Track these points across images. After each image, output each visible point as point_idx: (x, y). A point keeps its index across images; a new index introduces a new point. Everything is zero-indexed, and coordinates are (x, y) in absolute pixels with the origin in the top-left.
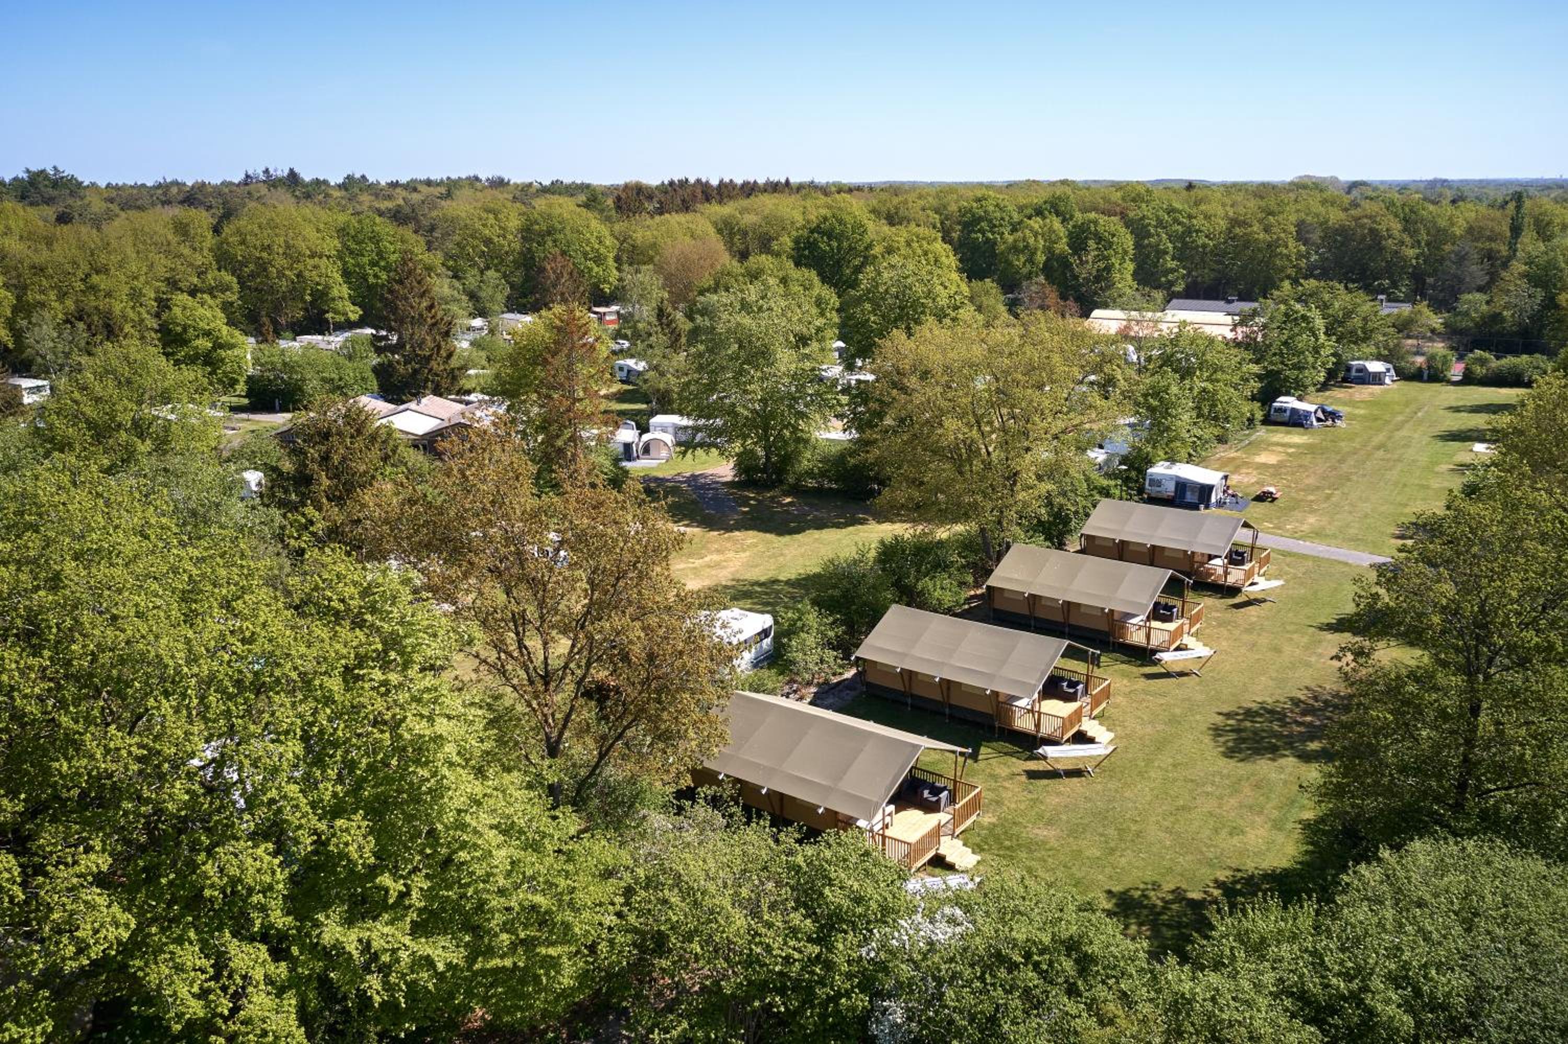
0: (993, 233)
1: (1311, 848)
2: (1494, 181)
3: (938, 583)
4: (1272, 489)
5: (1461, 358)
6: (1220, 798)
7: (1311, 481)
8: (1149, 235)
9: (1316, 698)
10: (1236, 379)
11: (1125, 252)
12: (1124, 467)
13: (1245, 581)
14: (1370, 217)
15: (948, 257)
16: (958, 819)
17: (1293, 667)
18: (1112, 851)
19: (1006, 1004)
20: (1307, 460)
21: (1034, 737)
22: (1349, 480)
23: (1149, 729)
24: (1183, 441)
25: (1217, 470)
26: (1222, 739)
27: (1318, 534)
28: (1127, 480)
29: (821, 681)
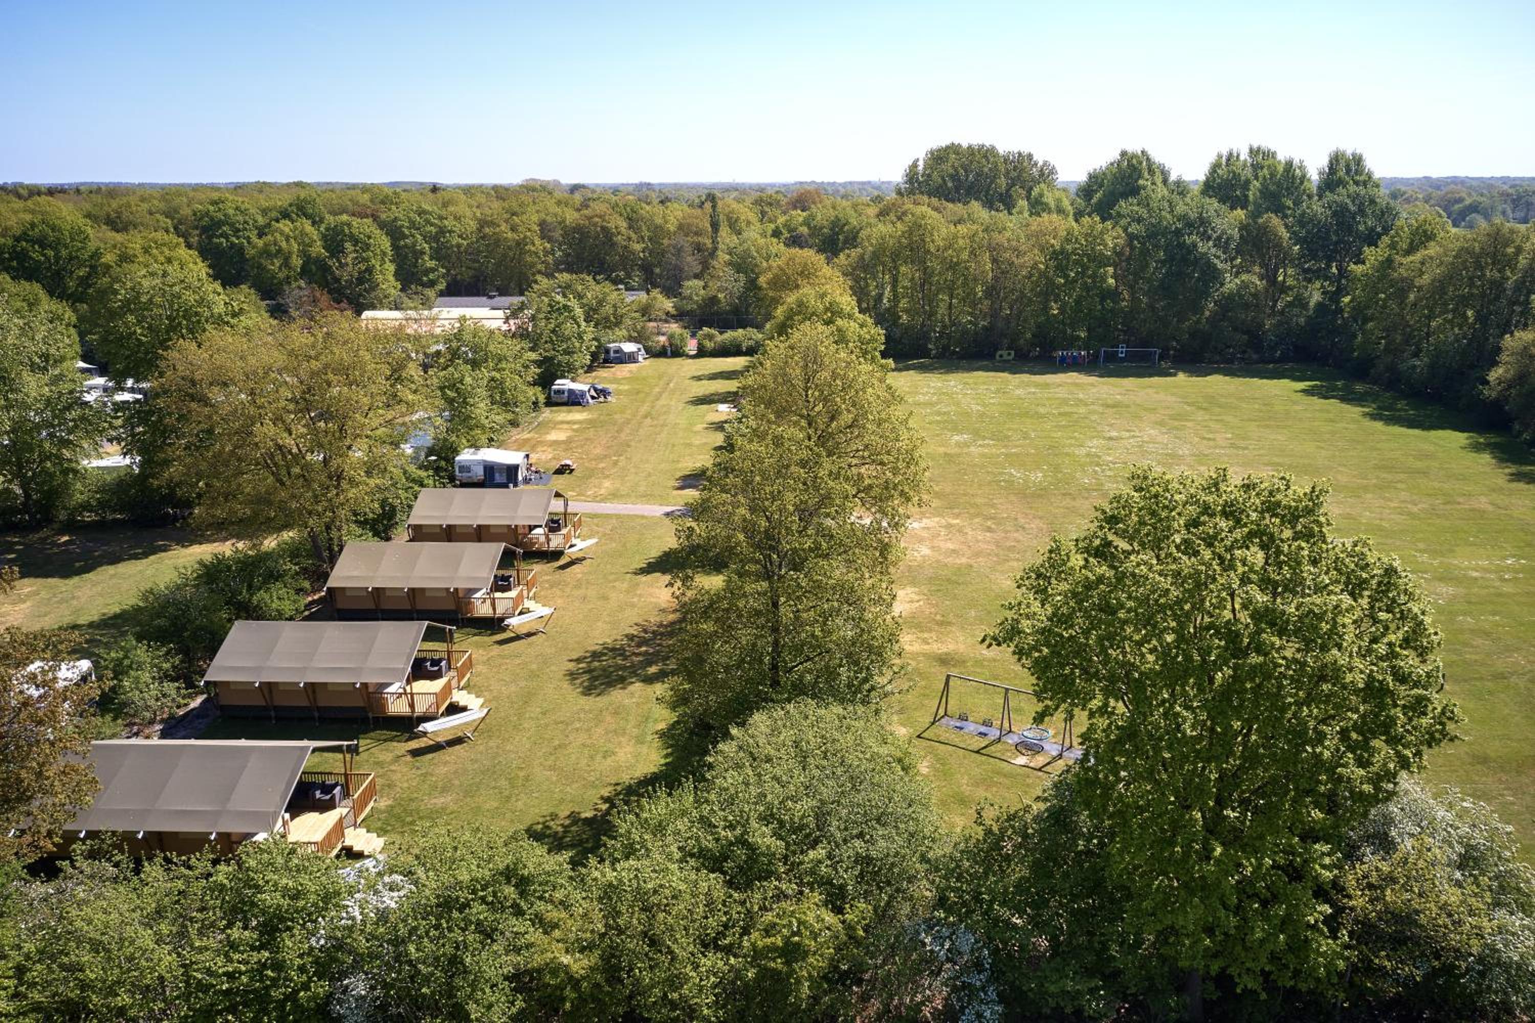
0: (238, 238)
1: (669, 750)
2: (686, 184)
3: (274, 594)
4: (568, 462)
5: (693, 335)
6: (588, 730)
7: (598, 451)
8: (405, 237)
9: (645, 631)
10: (519, 367)
11: (384, 254)
12: (433, 458)
13: (565, 544)
14: (600, 217)
15: (196, 263)
16: (357, 808)
17: (621, 609)
18: (508, 798)
19: (464, 941)
20: (591, 433)
21: (410, 718)
22: (629, 446)
23: (513, 688)
24: (483, 427)
25: (518, 450)
26: (578, 681)
27: (614, 496)
28: (437, 470)
29: (165, 716)
